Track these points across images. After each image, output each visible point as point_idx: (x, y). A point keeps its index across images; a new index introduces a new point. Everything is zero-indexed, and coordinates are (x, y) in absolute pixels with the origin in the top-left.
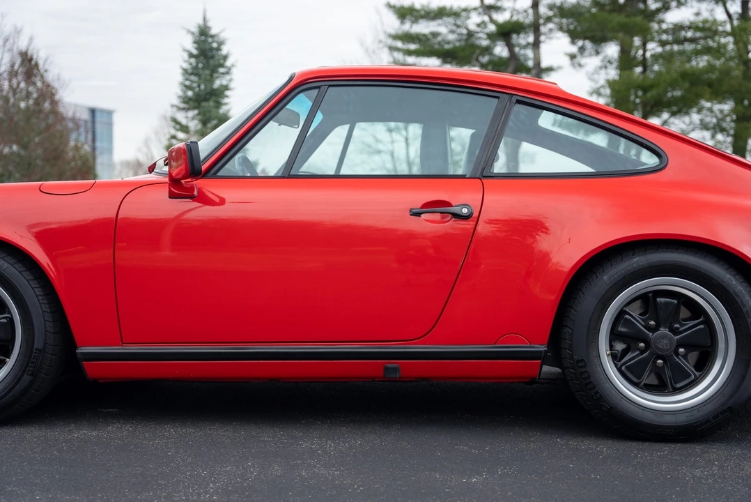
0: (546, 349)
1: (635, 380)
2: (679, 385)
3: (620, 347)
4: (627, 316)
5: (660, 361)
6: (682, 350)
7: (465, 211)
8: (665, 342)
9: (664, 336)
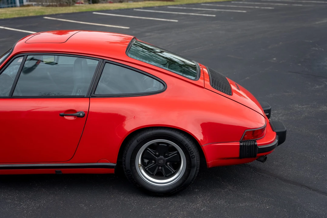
0: (116, 165)
1: (152, 173)
2: (167, 175)
3: (146, 161)
4: (148, 151)
5: (160, 167)
6: (168, 163)
7: (81, 114)
8: (162, 161)
9: (161, 159)
